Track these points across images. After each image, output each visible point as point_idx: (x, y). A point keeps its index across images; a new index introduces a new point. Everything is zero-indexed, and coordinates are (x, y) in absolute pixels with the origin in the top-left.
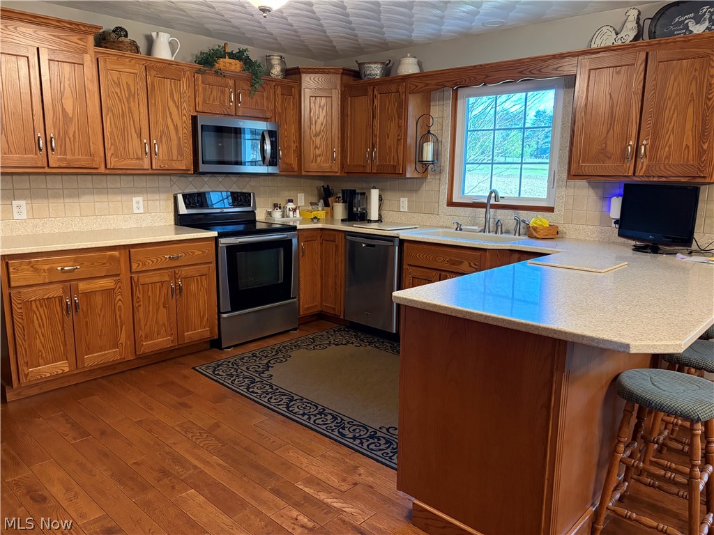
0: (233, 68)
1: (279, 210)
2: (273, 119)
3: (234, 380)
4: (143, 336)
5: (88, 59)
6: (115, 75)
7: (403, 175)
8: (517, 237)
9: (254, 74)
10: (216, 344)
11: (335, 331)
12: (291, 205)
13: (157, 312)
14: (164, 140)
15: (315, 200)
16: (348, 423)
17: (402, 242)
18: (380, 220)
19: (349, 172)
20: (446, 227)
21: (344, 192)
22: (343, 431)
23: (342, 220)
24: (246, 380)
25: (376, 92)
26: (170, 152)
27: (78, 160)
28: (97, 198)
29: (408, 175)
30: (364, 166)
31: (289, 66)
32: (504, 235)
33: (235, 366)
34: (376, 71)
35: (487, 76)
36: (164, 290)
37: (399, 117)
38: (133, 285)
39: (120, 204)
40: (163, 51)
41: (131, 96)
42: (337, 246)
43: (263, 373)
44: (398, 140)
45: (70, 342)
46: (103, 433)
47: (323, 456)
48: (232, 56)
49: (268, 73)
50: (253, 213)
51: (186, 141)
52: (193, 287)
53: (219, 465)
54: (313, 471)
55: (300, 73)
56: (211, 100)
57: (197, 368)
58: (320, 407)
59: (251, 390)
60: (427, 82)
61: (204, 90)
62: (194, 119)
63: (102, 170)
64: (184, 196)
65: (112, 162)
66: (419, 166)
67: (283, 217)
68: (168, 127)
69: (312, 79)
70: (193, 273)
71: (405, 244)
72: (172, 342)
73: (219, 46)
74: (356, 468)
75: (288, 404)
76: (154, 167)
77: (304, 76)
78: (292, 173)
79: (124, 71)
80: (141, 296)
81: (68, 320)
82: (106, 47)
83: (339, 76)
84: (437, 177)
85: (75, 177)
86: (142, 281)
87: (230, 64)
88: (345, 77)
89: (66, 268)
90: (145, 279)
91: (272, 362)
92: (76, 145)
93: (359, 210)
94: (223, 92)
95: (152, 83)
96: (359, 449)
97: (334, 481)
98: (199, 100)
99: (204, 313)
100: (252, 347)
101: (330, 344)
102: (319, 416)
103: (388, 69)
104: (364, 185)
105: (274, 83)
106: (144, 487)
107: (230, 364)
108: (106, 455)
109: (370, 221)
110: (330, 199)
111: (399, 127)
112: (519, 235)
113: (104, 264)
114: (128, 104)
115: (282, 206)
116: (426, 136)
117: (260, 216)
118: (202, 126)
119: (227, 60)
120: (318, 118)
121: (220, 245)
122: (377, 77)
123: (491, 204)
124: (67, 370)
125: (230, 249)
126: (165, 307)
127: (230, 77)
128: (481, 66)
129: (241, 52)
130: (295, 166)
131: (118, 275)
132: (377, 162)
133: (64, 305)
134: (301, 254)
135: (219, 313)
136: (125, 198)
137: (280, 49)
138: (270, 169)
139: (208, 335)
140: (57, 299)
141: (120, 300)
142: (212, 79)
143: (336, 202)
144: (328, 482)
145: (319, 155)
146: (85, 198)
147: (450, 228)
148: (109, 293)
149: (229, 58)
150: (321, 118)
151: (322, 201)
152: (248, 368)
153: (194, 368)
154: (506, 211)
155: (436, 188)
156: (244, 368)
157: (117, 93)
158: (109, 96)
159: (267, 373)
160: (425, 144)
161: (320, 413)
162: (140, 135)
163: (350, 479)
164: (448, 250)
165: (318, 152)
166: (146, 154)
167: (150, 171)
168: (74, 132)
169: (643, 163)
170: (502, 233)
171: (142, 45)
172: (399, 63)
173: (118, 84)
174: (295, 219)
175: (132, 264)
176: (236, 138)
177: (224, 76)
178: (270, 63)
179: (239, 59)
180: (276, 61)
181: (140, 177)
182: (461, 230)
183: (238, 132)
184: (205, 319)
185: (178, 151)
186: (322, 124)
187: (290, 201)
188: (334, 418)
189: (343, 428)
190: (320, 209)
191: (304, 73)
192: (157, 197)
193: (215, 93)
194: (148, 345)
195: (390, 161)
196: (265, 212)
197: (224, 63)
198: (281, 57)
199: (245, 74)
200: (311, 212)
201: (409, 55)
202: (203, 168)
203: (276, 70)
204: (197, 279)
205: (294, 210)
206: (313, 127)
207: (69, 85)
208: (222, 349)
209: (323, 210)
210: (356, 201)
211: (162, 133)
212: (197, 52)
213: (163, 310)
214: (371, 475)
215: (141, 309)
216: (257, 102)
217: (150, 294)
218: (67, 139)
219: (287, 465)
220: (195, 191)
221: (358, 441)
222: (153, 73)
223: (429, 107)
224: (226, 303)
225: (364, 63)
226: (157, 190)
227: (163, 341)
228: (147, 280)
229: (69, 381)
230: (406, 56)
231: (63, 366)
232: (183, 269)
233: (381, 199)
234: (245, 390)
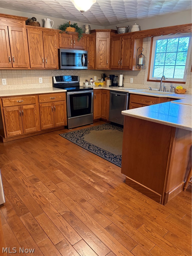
0: (72, 31)
1: (88, 82)
2: (86, 49)
3: (72, 139)
4: (43, 124)
5: (24, 29)
6: (33, 35)
7: (131, 70)
8: (171, 93)
9: (79, 33)
10: (66, 127)
11: (105, 125)
12: (92, 81)
13: (48, 116)
14: (49, 58)
15: (100, 79)
16: (108, 153)
17: (130, 94)
18: (123, 86)
19: (112, 68)
20: (146, 89)
21: (110, 75)
22: (106, 156)
23: (109, 86)
24: (76, 139)
25: (123, 39)
26: (51, 62)
27: (22, 65)
28: (28, 78)
29: (133, 70)
30: (118, 66)
31: (92, 29)
32: (166, 92)
33: (72, 135)
34: (123, 30)
35: (164, 32)
36: (50, 109)
37: (131, 47)
38: (40, 107)
39: (35, 80)
40: (48, 26)
41: (38, 42)
42: (107, 95)
43: (81, 137)
44: (130, 57)
45: (21, 125)
46: (32, 153)
47: (99, 163)
48: (72, 26)
49: (84, 32)
50: (79, 83)
51: (56, 58)
52: (59, 108)
53: (67, 164)
54: (96, 167)
55: (96, 32)
56: (65, 43)
57: (60, 135)
58: (99, 148)
59: (77, 142)
60: (142, 35)
61: (62, 39)
62: (59, 50)
63: (29, 68)
64: (56, 77)
65: (32, 66)
66: (137, 66)
67: (89, 85)
68: (50, 53)
69: (100, 34)
70: (59, 104)
71: (131, 95)
72: (53, 126)
73: (67, 23)
74: (109, 166)
75: (89, 147)
76: (46, 67)
77: (97, 33)
78: (92, 69)
79: (35, 33)
80: (42, 111)
81: (20, 118)
82: (29, 25)
83: (110, 33)
84: (144, 70)
85: (21, 71)
86: (42, 106)
87: (71, 29)
88: (112, 33)
89: (19, 101)
90: (43, 105)
91: (84, 134)
92: (21, 60)
93: (116, 82)
94: (68, 40)
95: (45, 37)
96: (110, 161)
97: (102, 170)
98: (60, 43)
99: (63, 117)
100: (78, 129)
101: (103, 129)
102: (98, 151)
103: (128, 30)
104: (118, 73)
105: (86, 36)
106: (45, 168)
107: (71, 134)
108: (33, 159)
109: (119, 86)
110: (105, 78)
111: (131, 52)
112: (172, 92)
113: (31, 100)
114: (37, 45)
115: (89, 81)
116: (140, 55)
117: (81, 84)
118: (61, 52)
119: (70, 28)
120: (102, 49)
121: (67, 94)
122: (124, 33)
123: (163, 81)
124: (20, 133)
125: (71, 96)
126: (50, 115)
127: (71, 34)
128: (162, 28)
129: (75, 24)
130: (93, 66)
131: (35, 104)
132: (122, 65)
133: (19, 113)
134: (94, 98)
135: (67, 117)
136: (37, 78)
137: (89, 22)
138: (85, 68)
139: (64, 124)
140: (17, 111)
141: (36, 112)
142: (65, 35)
143: (108, 79)
144: (100, 170)
145: (102, 62)
146: (24, 78)
147: (148, 89)
148: (32, 109)
149: (71, 27)
150: (103, 49)
151: (103, 79)
152: (76, 135)
153: (59, 135)
154: (168, 83)
155: (143, 74)
156: (75, 135)
157: (33, 41)
158: (31, 42)
159: (82, 137)
160: (140, 58)
161: (99, 150)
162: (41, 56)
163: (107, 170)
164: (145, 97)
165: (101, 61)
166: (43, 63)
167: (44, 69)
168: (20, 55)
170: (166, 91)
171: (41, 23)
172: (132, 27)
173: (34, 38)
174: (93, 86)
175: (39, 100)
176: (73, 56)
177: (69, 34)
178: (85, 28)
179: (74, 27)
180: (87, 27)
181: (41, 71)
182: (151, 90)
183: (74, 54)
184: (63, 119)
185: (53, 62)
186: (103, 51)
187: (91, 79)
188: (103, 151)
189: (106, 155)
190: (102, 82)
191: (97, 32)
192: (47, 77)
193: (66, 40)
194: (45, 127)
195: (127, 64)
196: (83, 83)
198: (89, 26)
199: (76, 33)
200: (99, 83)
201: (136, 24)
202: (62, 67)
203: (87, 31)
204: (60, 106)
205: (93, 82)
206: (100, 52)
207: (18, 39)
208: (68, 129)
209: (103, 82)
210: (114, 79)
211: (48, 55)
212: (59, 25)
213: (49, 116)
214: (114, 169)
215: (42, 115)
216: (80, 43)
217: (45, 110)
218: (18, 58)
219: (88, 165)
220: (59, 75)
221: (110, 159)
222: (45, 33)
223: (142, 44)
224: (69, 114)
225: (119, 27)
226: (47, 75)
227: (49, 126)
228: (44, 106)
229: (21, 137)
230: (135, 24)
231: (19, 132)
232: (56, 102)
233: (123, 78)
234: (76, 142)
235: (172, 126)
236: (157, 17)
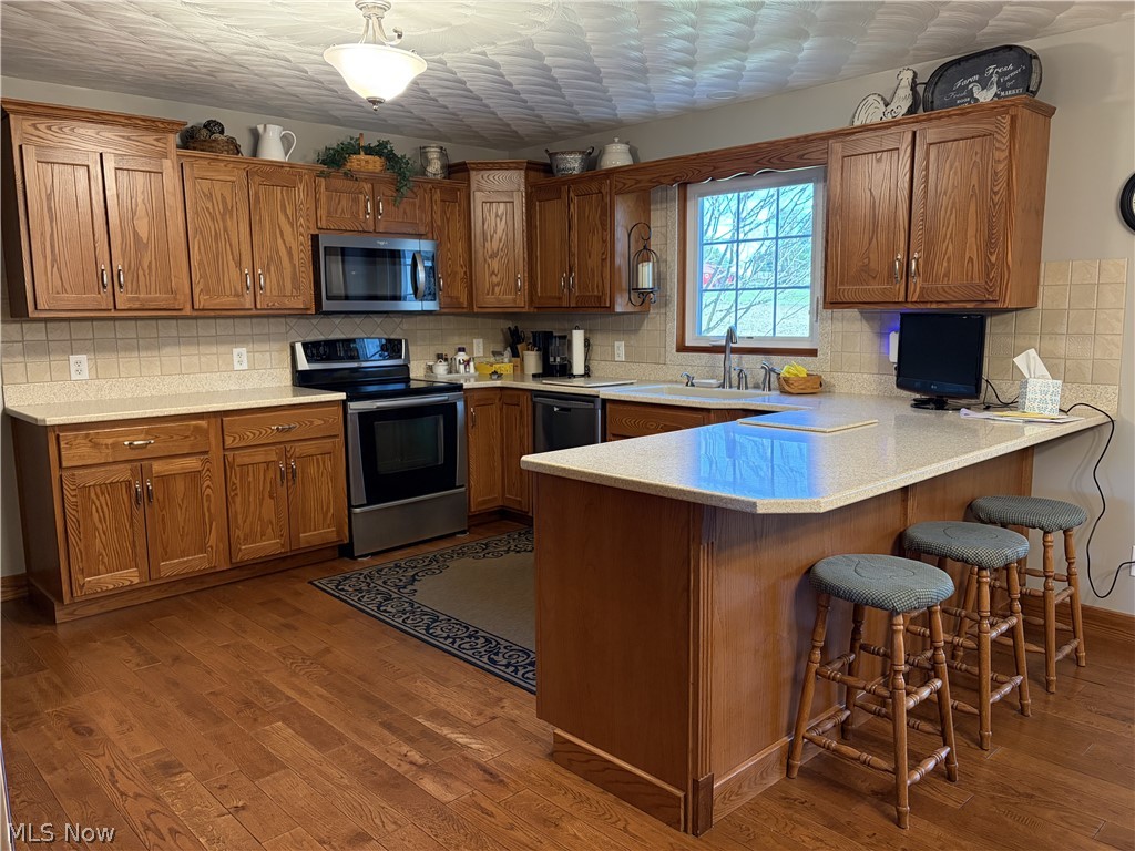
0: (371, 167)
1: (444, 363)
2: (430, 235)
3: (363, 597)
4: (242, 537)
5: (168, 166)
6: (205, 184)
7: (611, 308)
8: (766, 392)
9: (400, 174)
10: (346, 551)
11: (520, 534)
12: (462, 356)
13: (261, 505)
14: (272, 269)
15: (499, 348)
16: (505, 648)
17: (604, 401)
18: (587, 374)
19: (542, 306)
20: (676, 382)
21: (534, 334)
22: (495, 658)
23: (534, 376)
24: (379, 596)
25: (572, 194)
26: (281, 285)
27: (155, 299)
28: (183, 350)
29: (618, 309)
30: (560, 298)
31: (454, 160)
32: (750, 391)
33: (368, 580)
34: (573, 163)
35: (715, 168)
36: (271, 475)
37: (603, 225)
38: (227, 467)
39: (214, 358)
40: (273, 151)
41: (227, 211)
42: (521, 412)
43: (405, 588)
44: (603, 260)
45: (141, 541)
46: (176, 659)
47: (461, 686)
48: (369, 151)
49: (423, 171)
50: (406, 368)
51: (303, 269)
52: (312, 470)
53: (320, 696)
54: (443, 703)
55: (468, 170)
56: (339, 211)
57: (316, 582)
58: (471, 629)
59: (382, 609)
60: (638, 178)
61: (329, 199)
62: (315, 238)
63: (188, 311)
64: (305, 346)
65: (201, 301)
66: (634, 295)
67: (450, 372)
68: (277, 252)
69: (485, 177)
70: (312, 451)
71: (608, 406)
72: (283, 546)
73: (352, 139)
74: (501, 699)
75: (429, 625)
76: (259, 306)
77: (473, 173)
78: (460, 310)
79: (218, 177)
80: (237, 482)
81: (139, 513)
82: (194, 149)
83: (523, 172)
84: (663, 311)
85: (154, 322)
86: (239, 461)
87: (367, 162)
88: (532, 173)
89: (136, 443)
90: (243, 458)
91: (420, 574)
92: (153, 279)
93: (558, 359)
94: (356, 200)
95: (257, 193)
96: (511, 678)
97: (467, 715)
98: (322, 212)
99: (328, 508)
100: (397, 555)
101: (508, 551)
102: (468, 640)
103: (591, 161)
104: (567, 326)
105: (430, 186)
106: (219, 720)
107: (362, 577)
108: (176, 684)
109: (574, 376)
110: (519, 346)
111: (604, 241)
112: (770, 390)
113: (187, 437)
114: (224, 221)
115: (449, 357)
116: (644, 252)
117: (417, 372)
118: (325, 248)
119: (362, 156)
120: (495, 232)
121: (350, 411)
122: (575, 172)
123: (727, 347)
124: (136, 580)
125: (364, 417)
126: (271, 497)
127: (365, 180)
128: (706, 153)
129: (382, 145)
130: (464, 300)
131: (206, 452)
132: (576, 291)
133: (133, 493)
134: (470, 425)
135: (350, 506)
136: (223, 349)
137: (439, 136)
138: (430, 306)
139: (333, 537)
140: (123, 484)
141: (209, 486)
142: (340, 183)
143: (528, 350)
144: (458, 715)
145: (498, 284)
146: (167, 351)
147: (682, 383)
148: (193, 477)
149: (366, 154)
150: (500, 231)
151: (509, 349)
152: (385, 582)
153: (311, 582)
154: (754, 356)
155: (662, 326)
156: (380, 582)
157: (208, 209)
158: (197, 213)
159: (410, 588)
160: (640, 265)
161: (470, 637)
162: (239, 264)
163: (489, 712)
164: (662, 411)
165: (495, 279)
166: (248, 289)
167: (254, 312)
168: (150, 263)
169: (917, 284)
170: (747, 388)
171: (245, 143)
172: (602, 152)
173: (210, 197)
174: (470, 378)
175: (226, 438)
177: (356, 179)
178: (426, 158)
179: (379, 154)
180: (434, 154)
181: (243, 321)
182: (692, 385)
184: (330, 515)
185: (292, 283)
186: (500, 241)
187: (462, 350)
188: (488, 641)
189: (496, 654)
190: (506, 360)
191: (473, 169)
192: (267, 347)
193: (344, 202)
194: (249, 550)
195: (593, 290)
196: (424, 366)
197: (359, 162)
198: (442, 148)
199: (388, 174)
200: (492, 365)
201: (617, 140)
202: (327, 305)
203: (435, 167)
204: (317, 459)
205: (467, 363)
206: (488, 245)
207: (143, 200)
208: (355, 558)
209: (510, 362)
210: (552, 348)
211: (270, 259)
212: (322, 148)
213: (269, 503)
214: (518, 708)
215: (238, 499)
216: (405, 213)
217: (251, 479)
218: (141, 272)
219: (408, 697)
220: (321, 338)
221: (511, 669)
222: (257, 179)
223: (647, 212)
224: (359, 494)
225: (556, 153)
226: (268, 338)
227: (269, 545)
228: (247, 460)
229: (139, 598)
230: (613, 142)
231: (131, 576)
232: (296, 444)
233: (587, 344)
234: (375, 609)
235: (685, 498)
236: (692, 114)
